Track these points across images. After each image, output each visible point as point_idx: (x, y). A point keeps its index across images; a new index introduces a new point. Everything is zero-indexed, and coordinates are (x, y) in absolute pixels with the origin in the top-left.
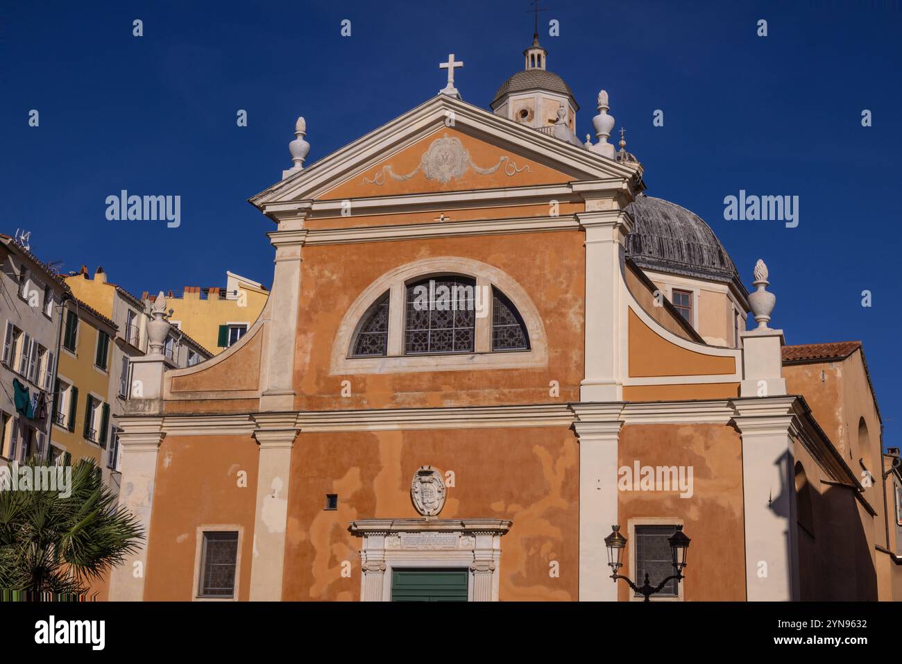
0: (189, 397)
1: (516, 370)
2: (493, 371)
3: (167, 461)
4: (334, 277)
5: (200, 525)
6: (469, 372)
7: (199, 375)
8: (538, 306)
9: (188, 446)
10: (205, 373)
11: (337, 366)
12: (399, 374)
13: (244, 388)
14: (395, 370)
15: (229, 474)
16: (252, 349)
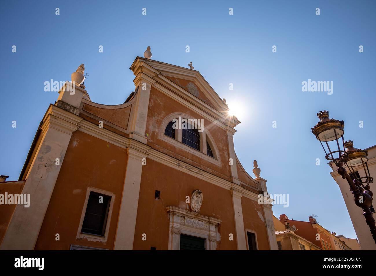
0: (92, 117)
1: (214, 165)
2: (208, 162)
3: (75, 143)
4: (161, 103)
5: (90, 186)
6: (202, 159)
7: (99, 109)
8: (218, 147)
9: (89, 140)
10: (102, 110)
11: (161, 136)
12: (182, 150)
13: (120, 126)
14: (181, 148)
15: (110, 163)
16: (126, 112)
